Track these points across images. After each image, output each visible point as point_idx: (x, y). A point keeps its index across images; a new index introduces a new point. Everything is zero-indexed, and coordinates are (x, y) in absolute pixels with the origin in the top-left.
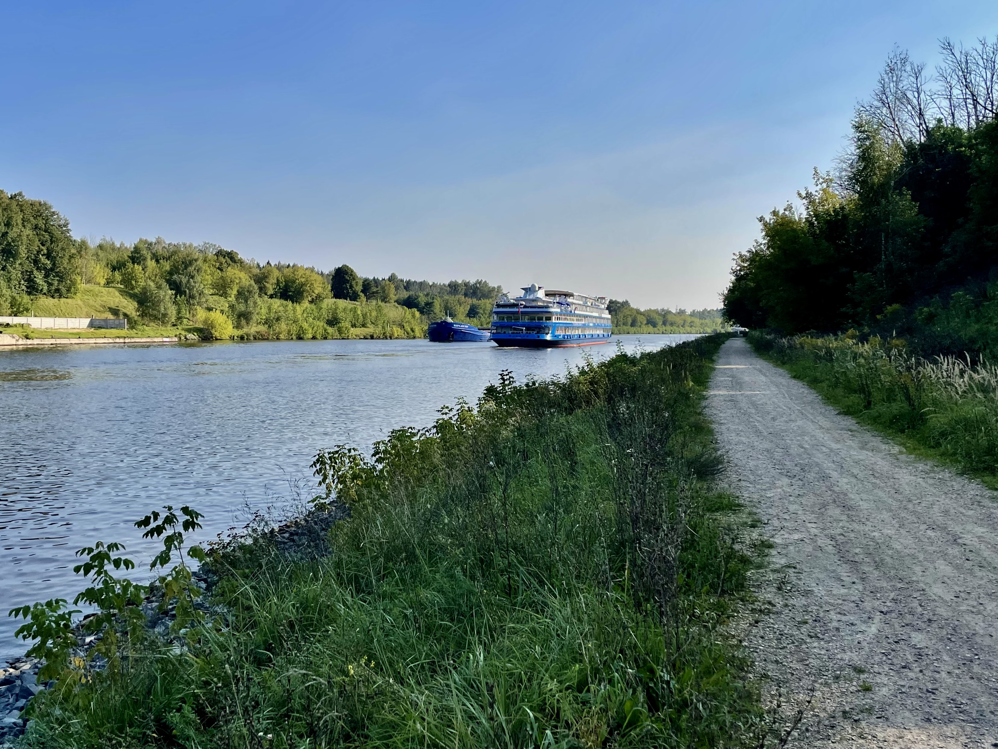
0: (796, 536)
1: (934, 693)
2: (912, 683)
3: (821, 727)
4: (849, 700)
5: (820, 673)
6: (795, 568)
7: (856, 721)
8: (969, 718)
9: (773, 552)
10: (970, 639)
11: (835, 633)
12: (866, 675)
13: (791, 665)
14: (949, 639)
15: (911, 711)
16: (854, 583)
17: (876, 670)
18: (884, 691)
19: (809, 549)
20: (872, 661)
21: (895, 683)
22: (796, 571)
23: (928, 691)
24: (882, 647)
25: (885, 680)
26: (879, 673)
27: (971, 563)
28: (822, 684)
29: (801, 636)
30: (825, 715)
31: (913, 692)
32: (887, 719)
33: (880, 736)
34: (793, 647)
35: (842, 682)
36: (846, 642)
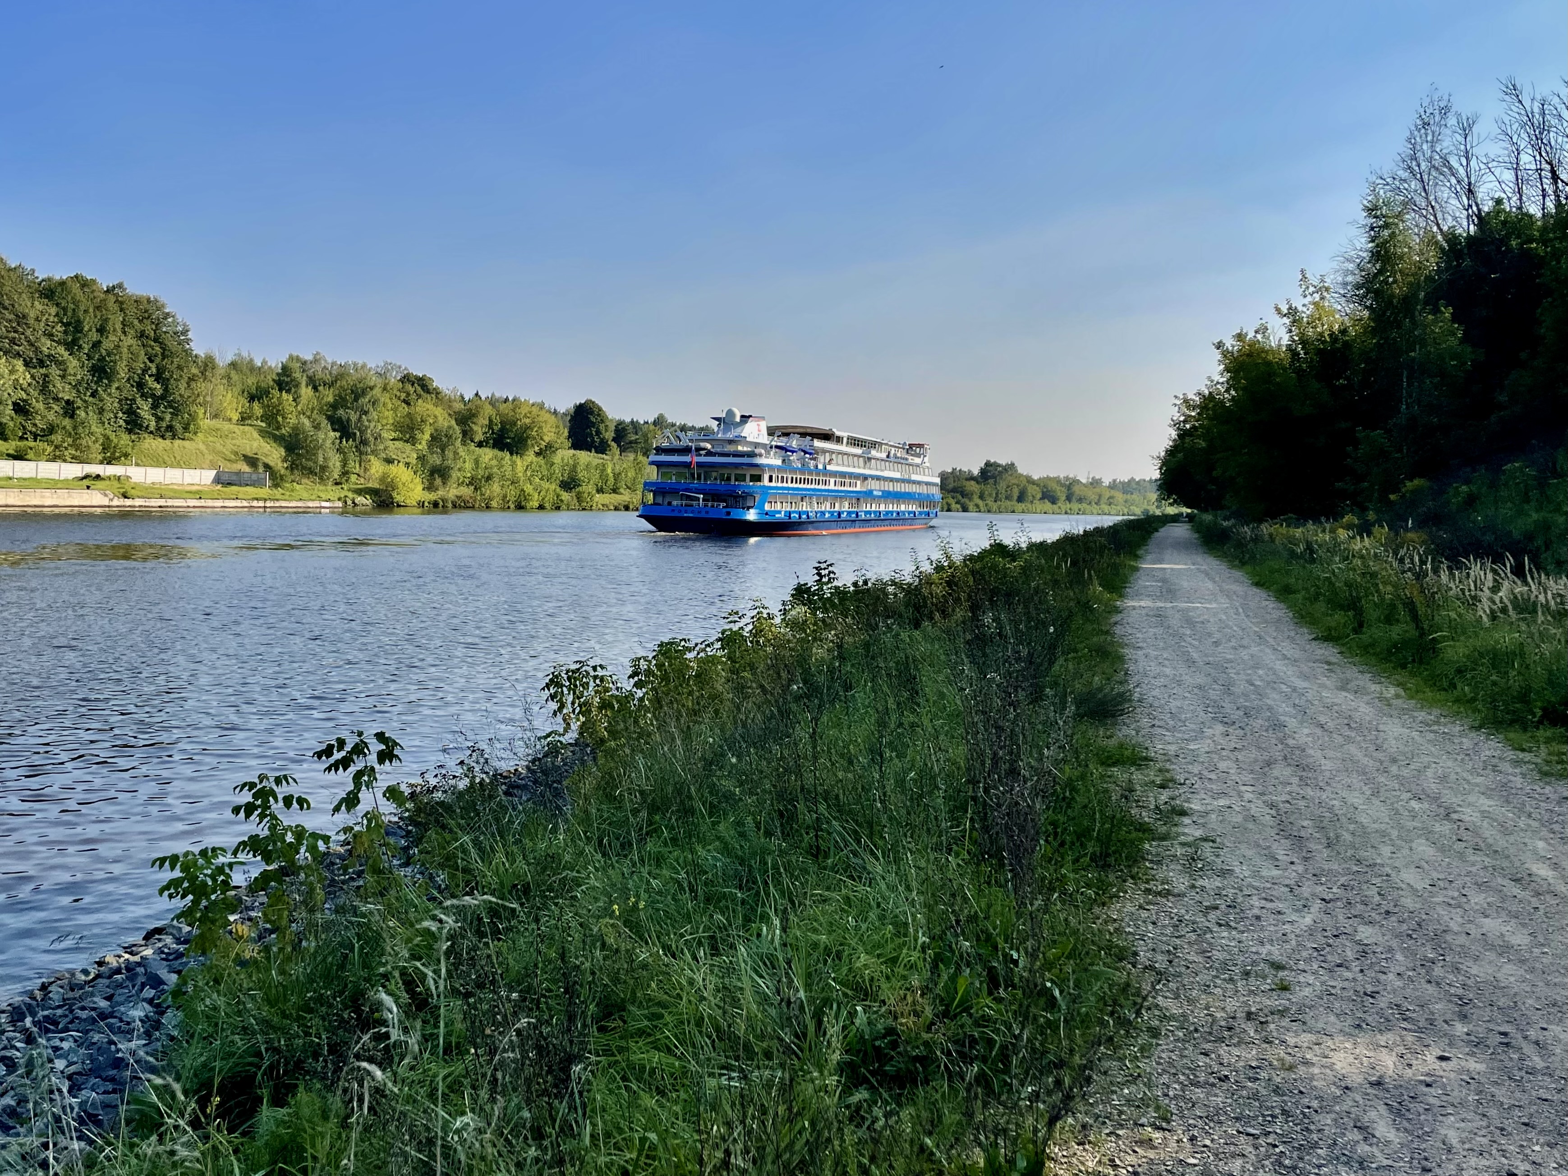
0: (1222, 802)
1: (1373, 997)
2: (1346, 984)
3: (1215, 1028)
4: (1258, 1000)
5: (1225, 966)
6: (1213, 841)
7: (1261, 1023)
8: (1413, 1027)
9: (1186, 820)
10: (1438, 938)
11: (1254, 921)
12: (1286, 973)
13: (1188, 957)
14: (1410, 936)
15: (1337, 1015)
16: (1292, 863)
17: (1301, 967)
18: (1307, 991)
19: (1238, 818)
20: (1298, 957)
21: (1323, 983)
22: (1215, 845)
23: (1365, 994)
24: (1315, 941)
25: (1311, 979)
26: (1304, 971)
27: (1463, 845)
28: (1225, 980)
29: (1207, 924)
30: (1224, 1015)
31: (1345, 994)
32: (1304, 1023)
33: (1291, 1041)
34: (1193, 937)
35: (1252, 980)
36: (1267, 934)
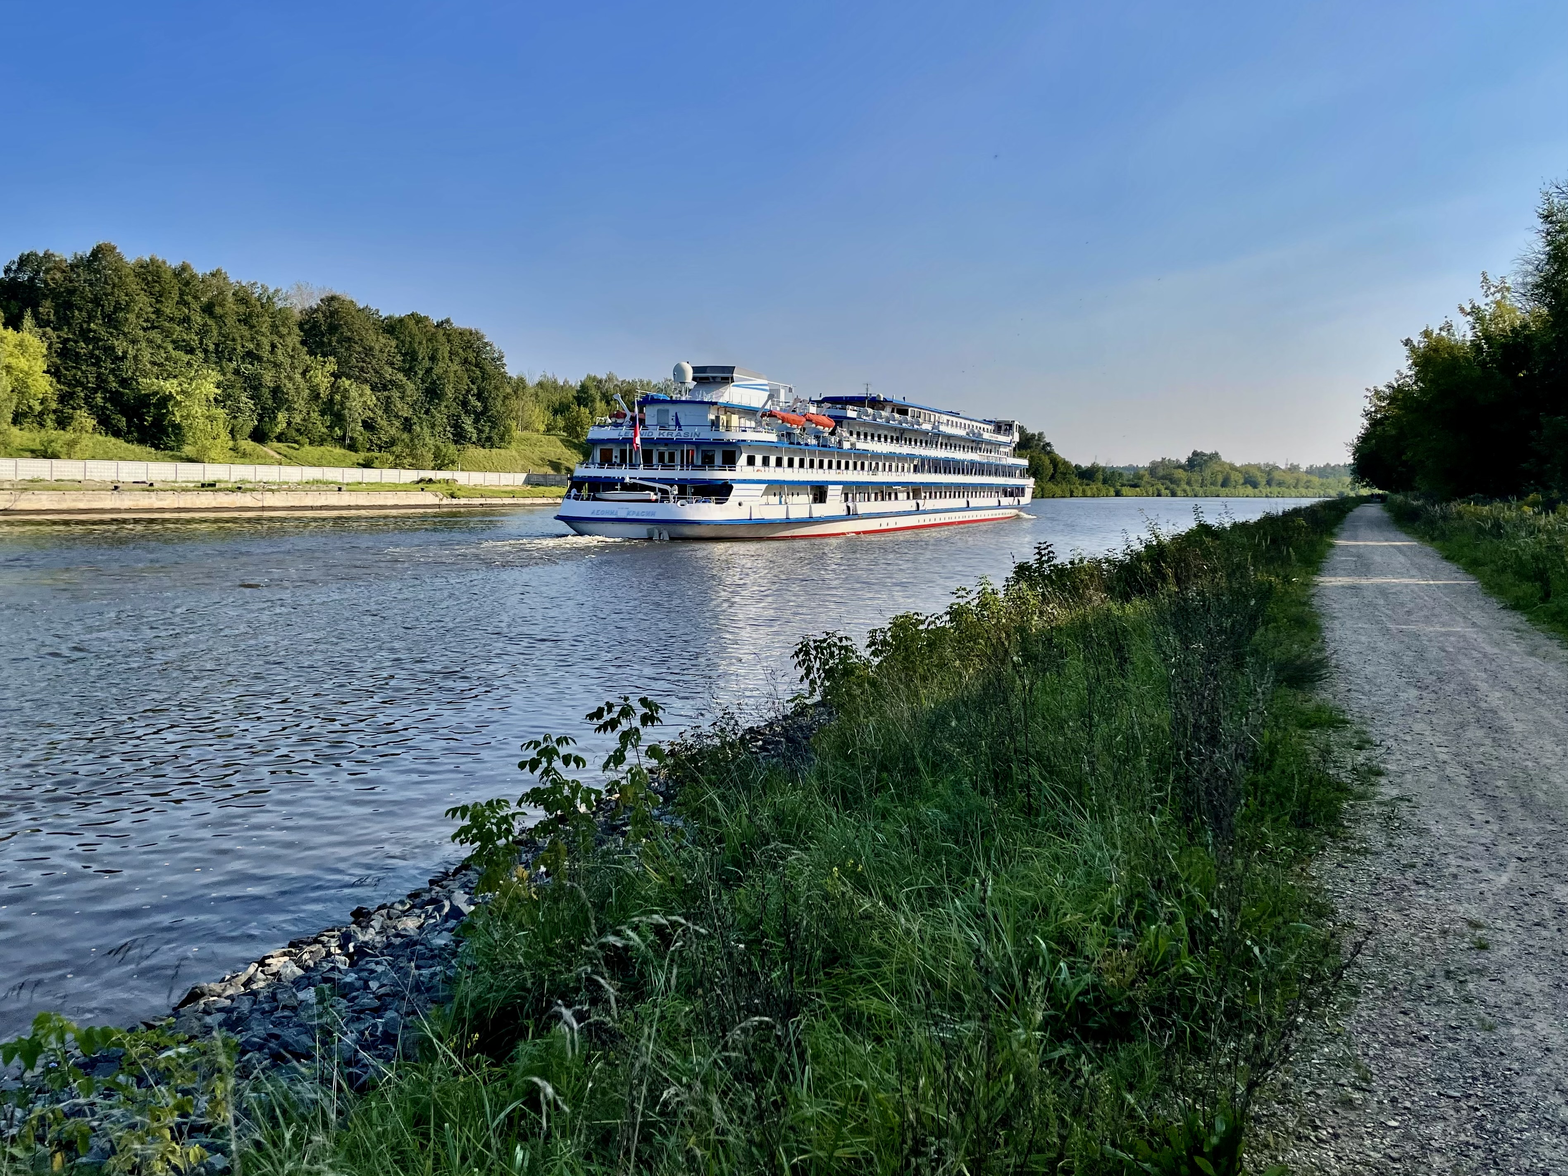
0: (1418, 763)
2: (1544, 943)
3: (1414, 986)
4: (1456, 958)
5: (1422, 925)
6: (1409, 801)
7: (1461, 982)
9: (1383, 780)
11: (1451, 879)
12: (1484, 931)
13: (1386, 914)
15: (1537, 975)
16: (1487, 822)
17: (1498, 926)
19: (1434, 779)
20: (1496, 916)
21: (1521, 942)
22: (1411, 804)
24: (1512, 900)
25: (1509, 938)
26: (1502, 930)
28: (1423, 938)
29: (1405, 882)
30: (1423, 973)
31: (1543, 953)
32: (1503, 983)
33: (1491, 1001)
34: (1391, 894)
35: (1450, 938)
36: (1463, 892)
